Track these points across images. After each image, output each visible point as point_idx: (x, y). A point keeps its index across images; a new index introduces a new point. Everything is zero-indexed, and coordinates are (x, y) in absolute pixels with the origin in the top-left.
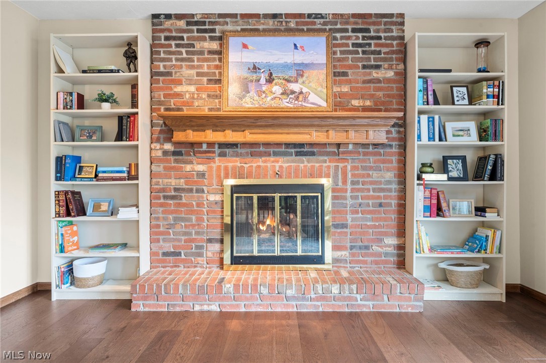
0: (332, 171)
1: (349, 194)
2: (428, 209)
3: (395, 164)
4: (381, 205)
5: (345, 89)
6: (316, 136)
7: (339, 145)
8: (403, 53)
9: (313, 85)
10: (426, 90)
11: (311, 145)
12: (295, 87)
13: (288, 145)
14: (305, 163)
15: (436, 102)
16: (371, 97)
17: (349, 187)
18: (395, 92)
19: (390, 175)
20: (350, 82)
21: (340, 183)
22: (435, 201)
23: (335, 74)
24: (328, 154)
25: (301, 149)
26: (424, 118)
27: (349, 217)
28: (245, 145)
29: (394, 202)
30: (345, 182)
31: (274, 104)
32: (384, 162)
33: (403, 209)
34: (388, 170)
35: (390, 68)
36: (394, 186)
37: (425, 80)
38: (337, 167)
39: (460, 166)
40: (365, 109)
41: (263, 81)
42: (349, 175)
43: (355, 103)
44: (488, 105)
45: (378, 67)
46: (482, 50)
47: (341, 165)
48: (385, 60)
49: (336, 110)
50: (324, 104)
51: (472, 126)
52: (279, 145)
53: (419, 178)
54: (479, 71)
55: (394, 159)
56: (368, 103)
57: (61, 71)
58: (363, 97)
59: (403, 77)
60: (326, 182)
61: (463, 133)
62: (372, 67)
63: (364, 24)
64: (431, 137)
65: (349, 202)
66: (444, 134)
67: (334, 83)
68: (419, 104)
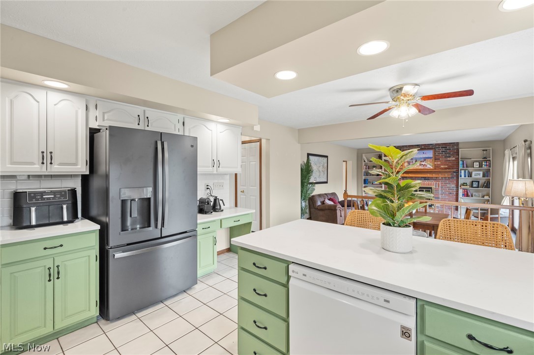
1: (440, 190)
2: (464, 195)
3: (455, 182)
4: (450, 193)
5: (439, 163)
6: (429, 175)
7: (436, 178)
8: (458, 152)
9: (428, 163)
10: (464, 164)
11: (429, 177)
12: (423, 163)
13: (421, 177)
14: (427, 182)
15: (467, 167)
17: (440, 188)
18: (455, 163)
19: (454, 186)
20: (440, 161)
21: (437, 187)
22: (466, 193)
23: (435, 159)
24: (434, 180)
25: (425, 179)
26: (463, 171)
27: (440, 196)
28: (409, 177)
29: (455, 193)
30: (439, 187)
31: (417, 168)
32: (451, 182)
33: (457, 195)
34: (453, 184)
35: (454, 157)
36: (455, 189)
37: (463, 161)
38: (436, 183)
39: (477, 184)
40: (446, 168)
41: (414, 162)
42: (440, 185)
43: (442, 166)
44: (485, 167)
45: (450, 157)
46: (485, 152)
47: (438, 183)
48: (452, 155)
49: (435, 169)
50: (432, 167)
51: (481, 173)
52: (419, 177)
53: (461, 187)
54: (484, 158)
55: (455, 181)
56: (446, 166)
57: (365, 161)
58: (445, 165)
59: (457, 159)
60: (433, 187)
61: (478, 175)
62: (448, 157)
63: (445, 146)
64: (465, 176)
65: (440, 192)
66: (470, 175)
67: (435, 161)
68: (461, 167)
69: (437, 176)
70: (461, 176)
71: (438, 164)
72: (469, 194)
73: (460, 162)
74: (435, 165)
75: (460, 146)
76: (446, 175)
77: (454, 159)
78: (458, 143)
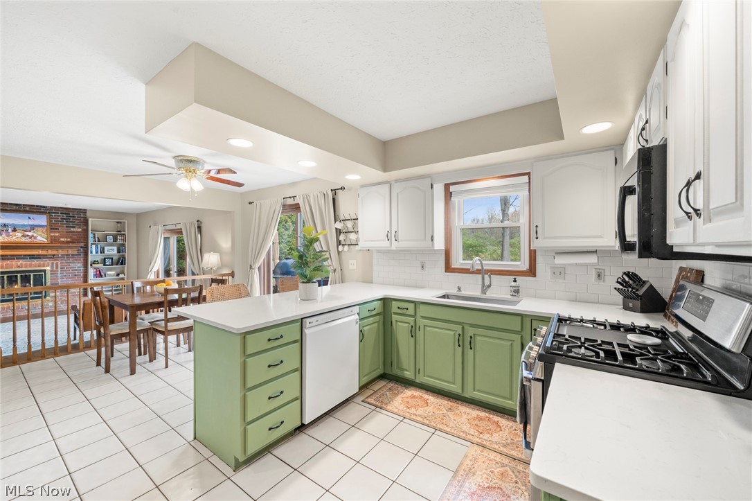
0: (50, 264)
1: (59, 272)
2: (95, 275)
4: (75, 275)
5: (57, 234)
7: (54, 255)
8: (86, 222)
9: (39, 233)
10: (95, 237)
11: (39, 255)
12: (30, 234)
13: (25, 256)
14: (35, 262)
15: (99, 241)
16: (70, 238)
17: (59, 270)
18: (83, 236)
19: (79, 265)
20: (60, 232)
21: (55, 269)
22: (98, 273)
23: (51, 229)
24: (48, 258)
25: (33, 257)
26: (94, 247)
27: (60, 281)
29: (82, 274)
30: (57, 268)
31: (17, 240)
32: (77, 260)
33: (86, 276)
34: (79, 263)
35: (80, 228)
36: (82, 269)
37: (94, 234)
38: (53, 263)
39: (110, 261)
40: (68, 242)
41: (10, 231)
42: (59, 266)
43: (62, 239)
44: (119, 242)
45: (73, 227)
46: (119, 225)
47: (55, 262)
48: (77, 225)
49: (52, 243)
50: (46, 240)
51: (115, 248)
52: (20, 255)
53: (91, 265)
54: (119, 232)
55: (82, 259)
56: (69, 240)
58: (67, 238)
59: (86, 231)
60: (48, 268)
61: (112, 251)
62: (71, 227)
63: (66, 211)
64: (97, 252)
65: (59, 275)
66: (103, 251)
67: (51, 232)
68: (91, 240)
69: (54, 252)
70: (91, 253)
71: (55, 236)
72: (102, 274)
73: (91, 235)
74: (52, 237)
75: (88, 214)
76: (70, 252)
77: (80, 230)
78: (86, 210)
